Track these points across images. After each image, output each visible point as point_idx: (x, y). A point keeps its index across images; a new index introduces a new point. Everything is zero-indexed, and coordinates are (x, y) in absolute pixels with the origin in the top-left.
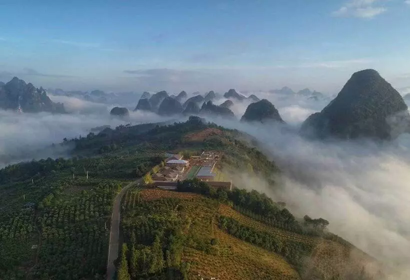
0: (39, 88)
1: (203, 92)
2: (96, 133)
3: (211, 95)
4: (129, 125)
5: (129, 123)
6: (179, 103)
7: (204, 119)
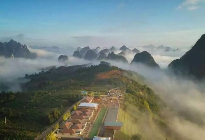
0: (24, 45)
1: (109, 47)
2: (45, 71)
3: (113, 48)
4: (65, 66)
5: (66, 65)
6: (96, 53)
7: (109, 64)
